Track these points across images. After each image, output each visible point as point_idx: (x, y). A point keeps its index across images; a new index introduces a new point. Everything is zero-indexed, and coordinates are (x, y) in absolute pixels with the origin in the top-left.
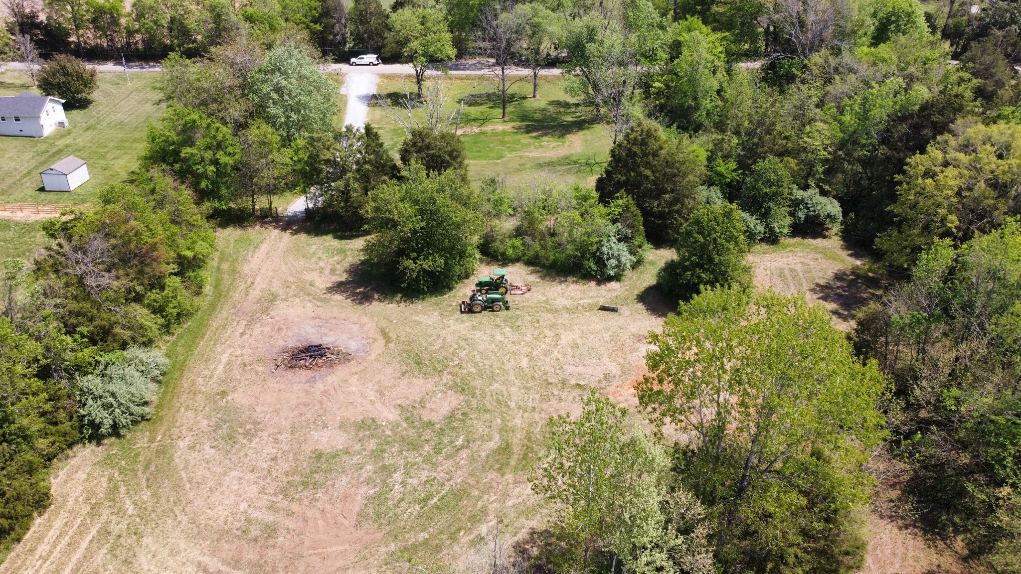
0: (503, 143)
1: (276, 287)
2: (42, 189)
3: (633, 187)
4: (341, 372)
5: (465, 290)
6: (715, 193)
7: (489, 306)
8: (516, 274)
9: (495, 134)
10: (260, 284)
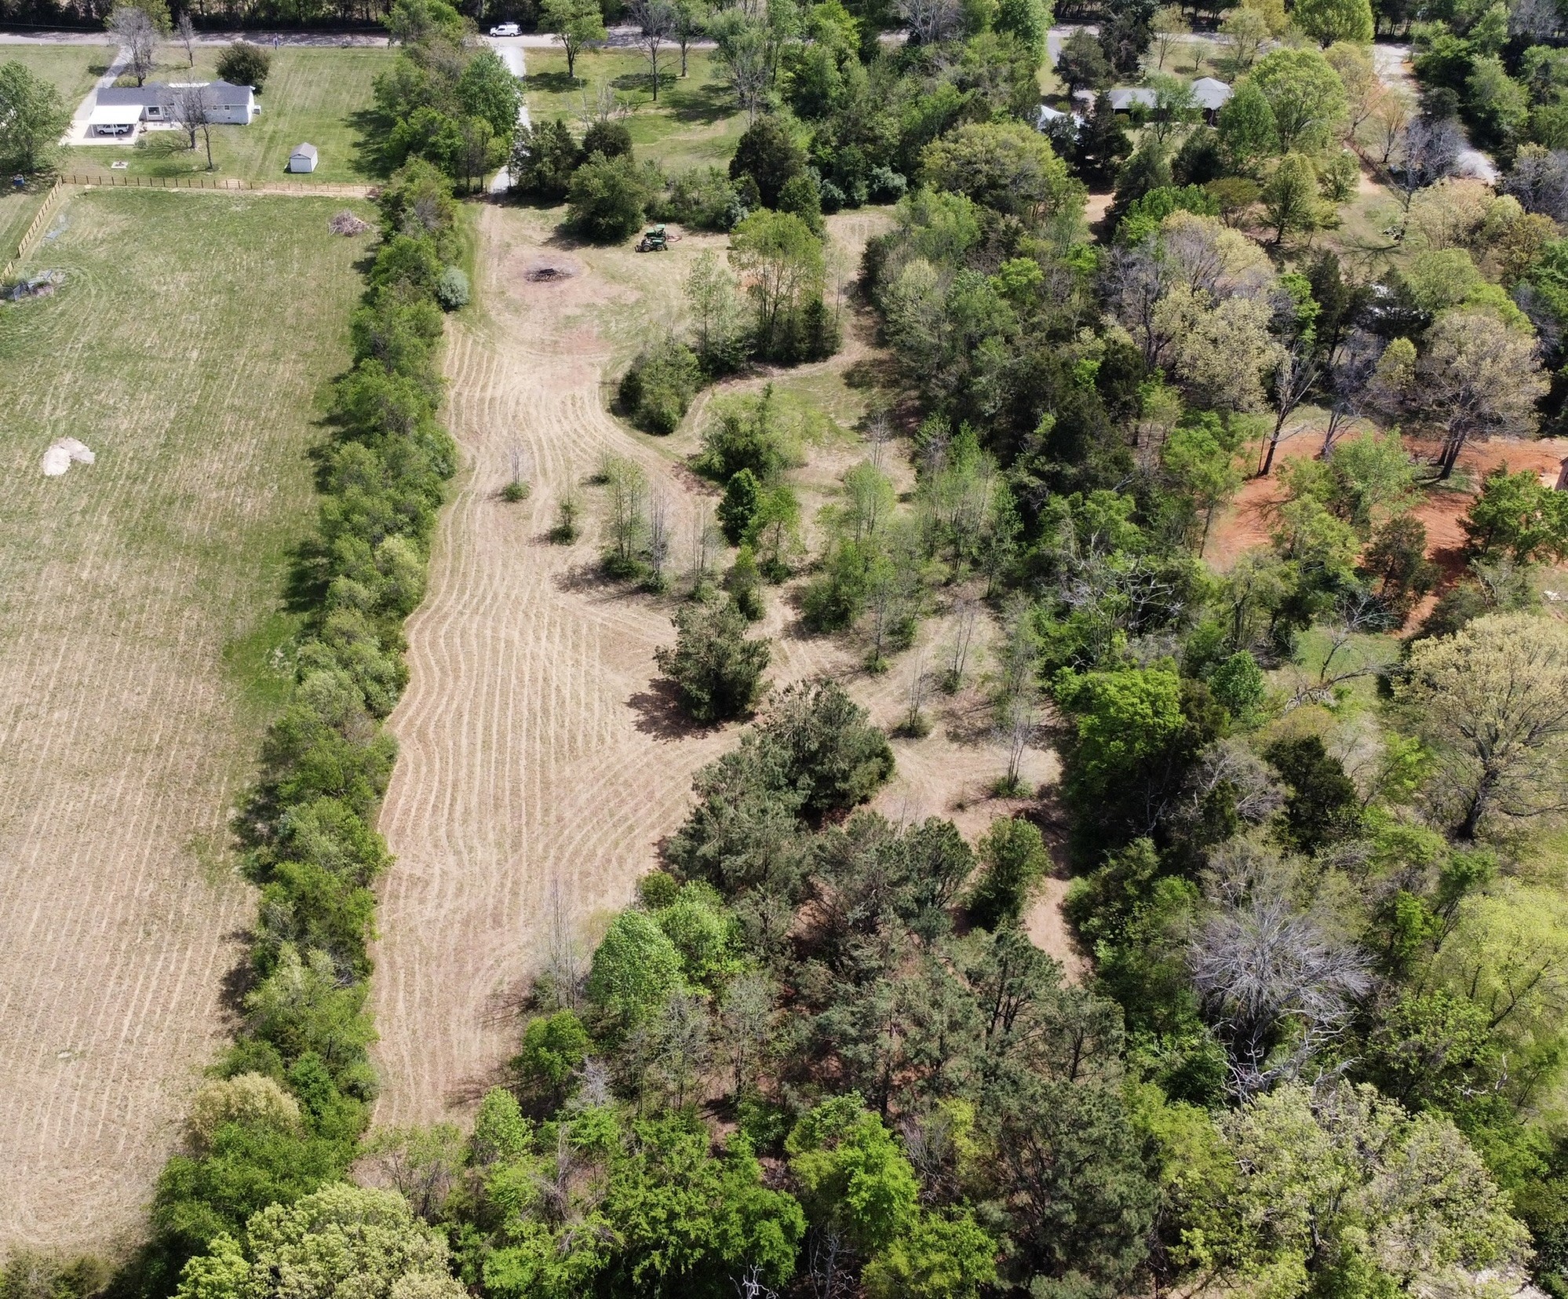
0: (655, 126)
1: (507, 239)
2: (288, 171)
3: (754, 168)
4: (566, 284)
5: (638, 239)
6: (815, 171)
7: (655, 248)
8: (672, 229)
9: (649, 118)
10: (495, 241)
